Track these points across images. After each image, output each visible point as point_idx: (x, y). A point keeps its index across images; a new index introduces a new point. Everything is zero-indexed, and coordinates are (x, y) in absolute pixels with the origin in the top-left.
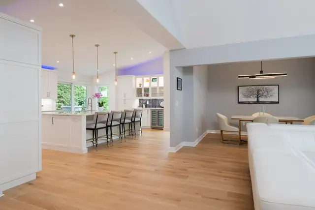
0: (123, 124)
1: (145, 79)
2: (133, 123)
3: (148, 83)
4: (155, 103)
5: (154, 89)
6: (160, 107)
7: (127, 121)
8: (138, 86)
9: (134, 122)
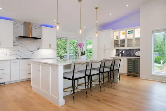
0: (103, 73)
1: (122, 32)
2: (112, 72)
3: (125, 35)
4: (130, 53)
5: (130, 40)
6: (135, 56)
7: (106, 70)
8: (115, 39)
9: (113, 70)
